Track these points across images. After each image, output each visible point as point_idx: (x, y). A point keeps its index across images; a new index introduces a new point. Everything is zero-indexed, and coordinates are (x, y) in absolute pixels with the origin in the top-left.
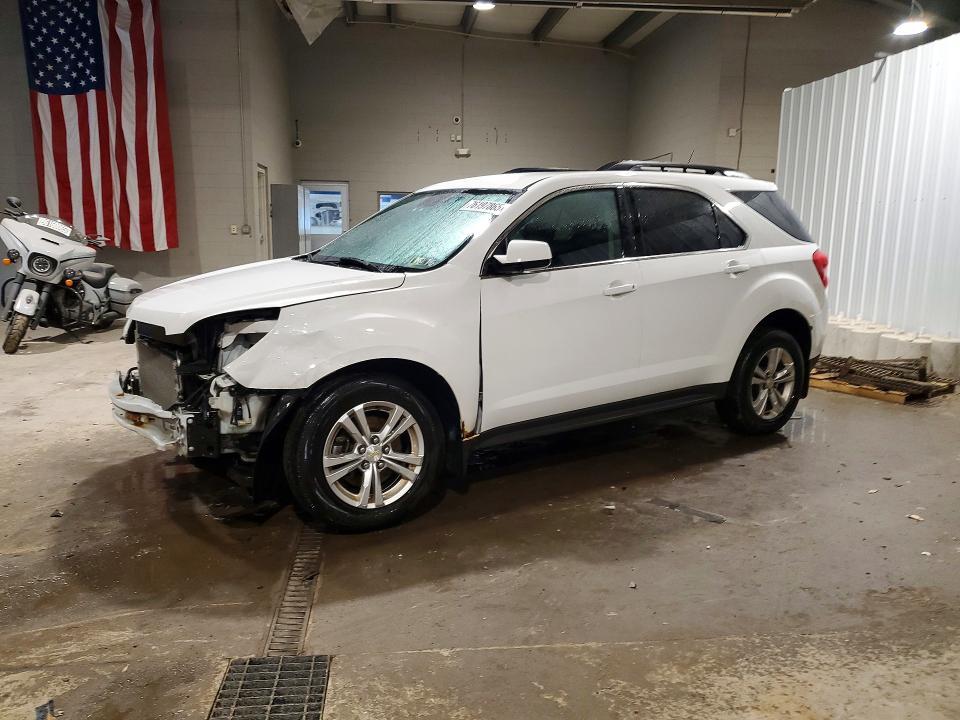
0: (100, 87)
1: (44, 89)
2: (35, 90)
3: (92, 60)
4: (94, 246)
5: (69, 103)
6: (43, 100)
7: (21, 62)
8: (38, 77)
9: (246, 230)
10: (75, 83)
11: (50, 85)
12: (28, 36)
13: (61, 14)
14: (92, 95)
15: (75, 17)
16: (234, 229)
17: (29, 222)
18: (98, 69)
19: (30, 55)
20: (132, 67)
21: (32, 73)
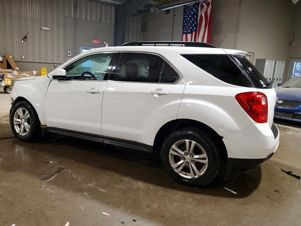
0: (196, 31)
2: (184, 33)
3: (195, 23)
6: (184, 35)
10: (191, 30)
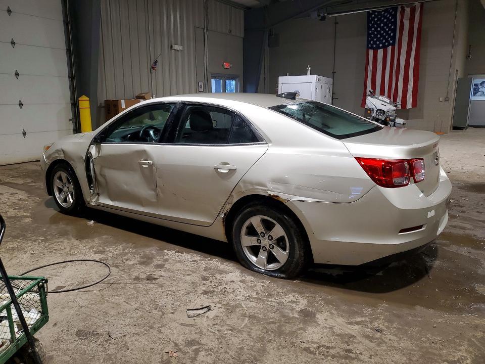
0: (393, 45)
1: (372, 48)
2: (368, 48)
3: (392, 34)
4: (396, 106)
5: (380, 52)
6: (371, 52)
7: (365, 38)
8: (370, 44)
9: (447, 99)
10: (383, 44)
11: (374, 46)
12: (369, 28)
13: (383, 18)
14: (390, 49)
15: (388, 19)
16: (441, 99)
17: (376, 98)
18: (394, 38)
19: (369, 35)
20: (407, 35)
21: (369, 42)
